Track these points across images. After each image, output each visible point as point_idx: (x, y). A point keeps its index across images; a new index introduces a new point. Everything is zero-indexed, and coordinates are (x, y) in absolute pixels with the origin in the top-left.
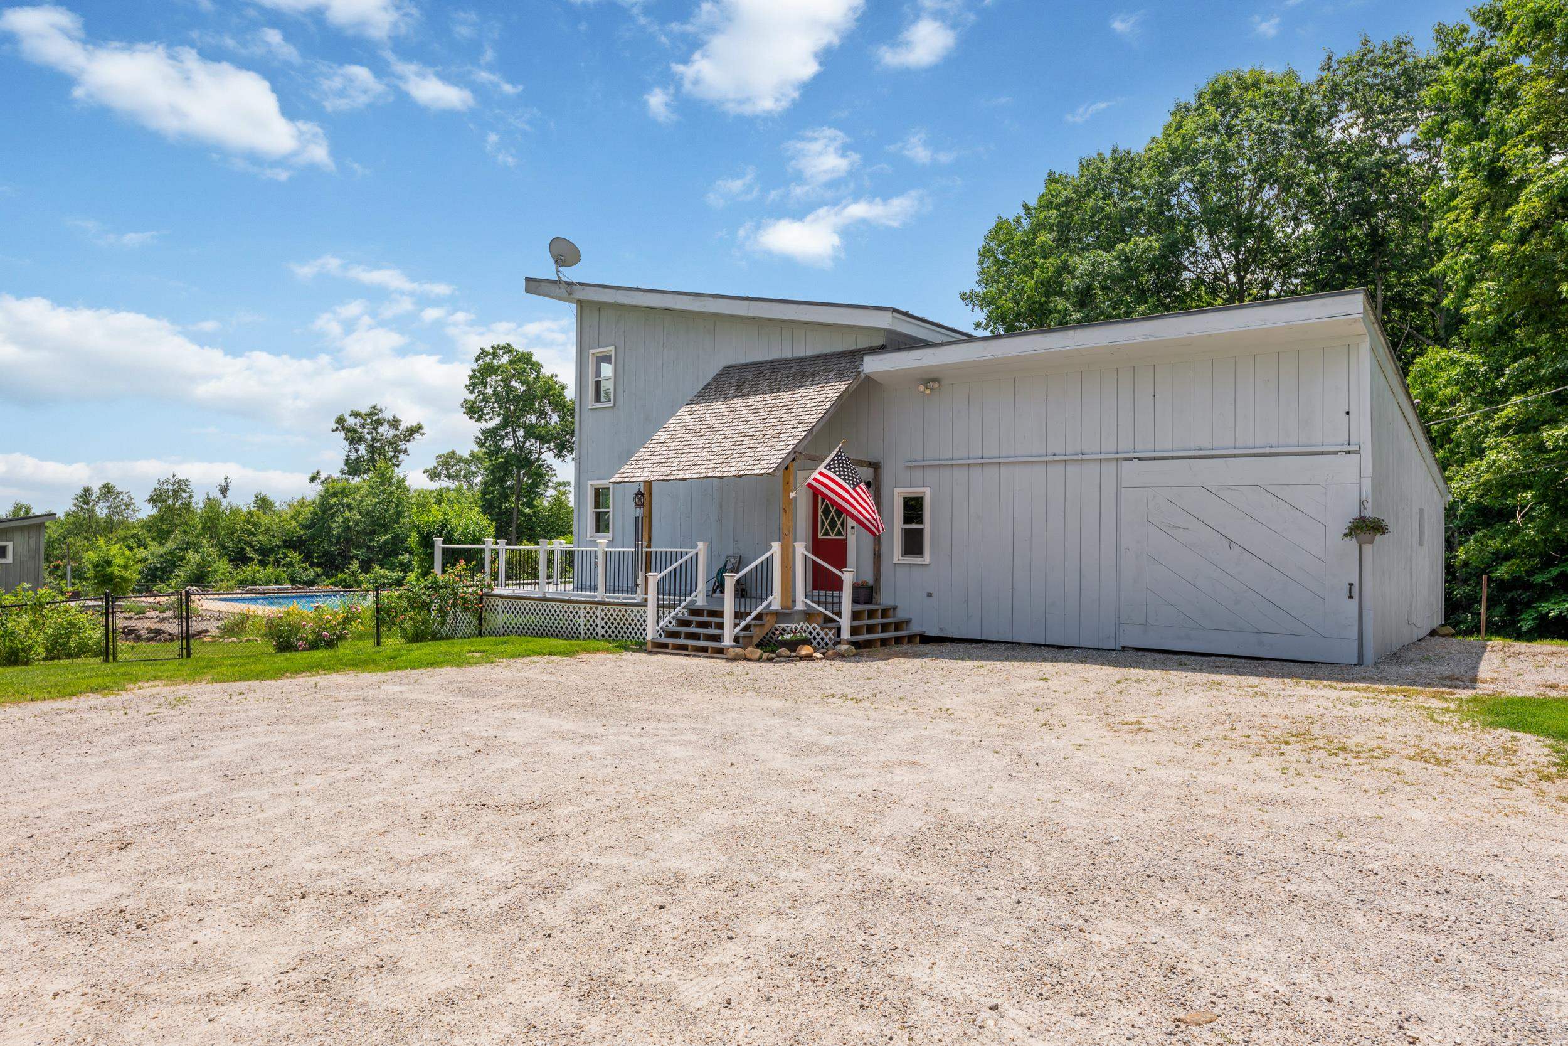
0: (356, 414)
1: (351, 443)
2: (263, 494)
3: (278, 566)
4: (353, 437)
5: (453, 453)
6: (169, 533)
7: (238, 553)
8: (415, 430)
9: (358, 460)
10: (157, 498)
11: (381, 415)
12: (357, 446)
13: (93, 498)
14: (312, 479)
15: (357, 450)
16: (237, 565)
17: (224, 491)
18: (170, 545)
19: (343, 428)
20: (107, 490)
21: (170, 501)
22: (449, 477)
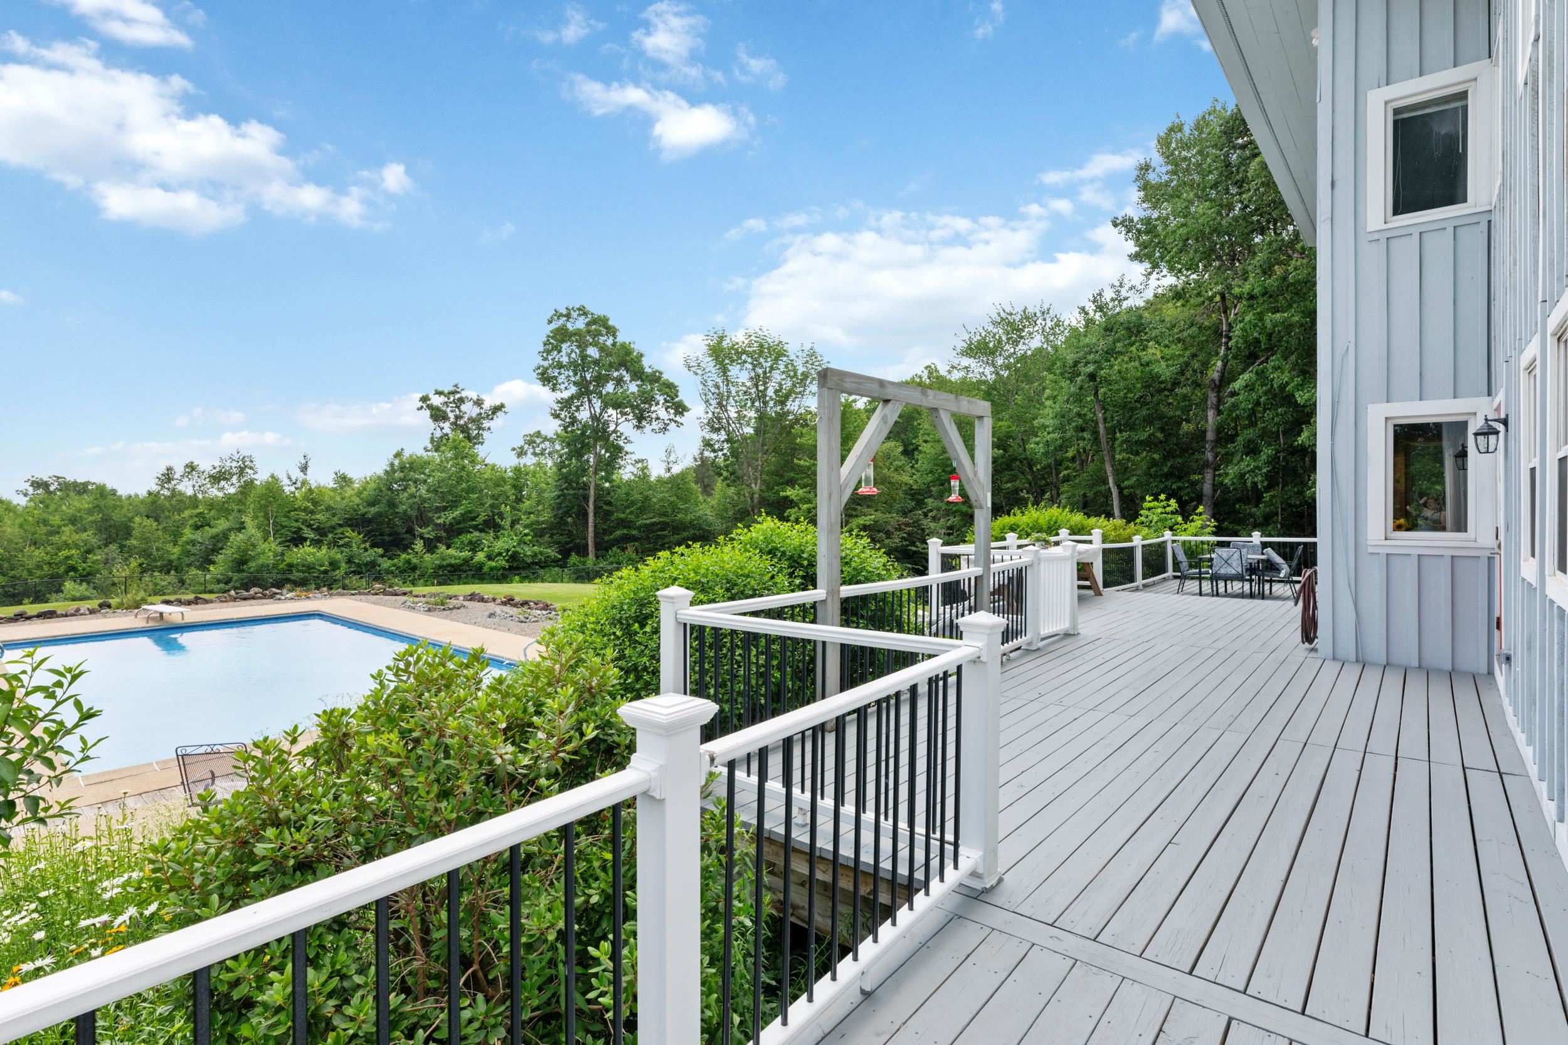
0: (440, 393)
1: (436, 421)
2: (345, 471)
3: (334, 546)
4: (438, 415)
5: (539, 432)
8: (498, 409)
9: (442, 438)
11: (464, 394)
12: (442, 425)
15: (442, 429)
19: (428, 406)
20: (192, 468)
22: (535, 454)
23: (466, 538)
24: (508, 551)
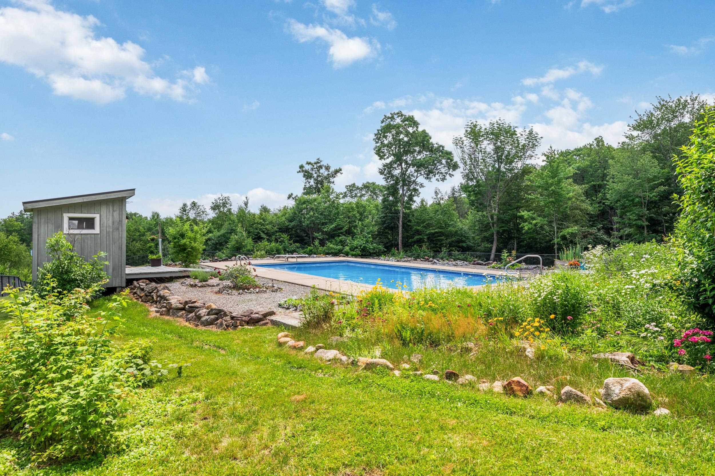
0: (308, 163)
1: (307, 178)
2: (264, 205)
3: (277, 242)
4: (308, 175)
5: (354, 184)
6: (222, 225)
7: (256, 235)
8: (337, 171)
9: (310, 187)
10: (215, 207)
11: (322, 164)
12: (309, 180)
13: (188, 209)
14: (289, 198)
15: (309, 183)
16: (256, 242)
17: (246, 204)
18: (223, 231)
19: (303, 171)
20: (194, 204)
21: (222, 209)
22: (352, 197)
23: (338, 239)
24: (361, 246)
